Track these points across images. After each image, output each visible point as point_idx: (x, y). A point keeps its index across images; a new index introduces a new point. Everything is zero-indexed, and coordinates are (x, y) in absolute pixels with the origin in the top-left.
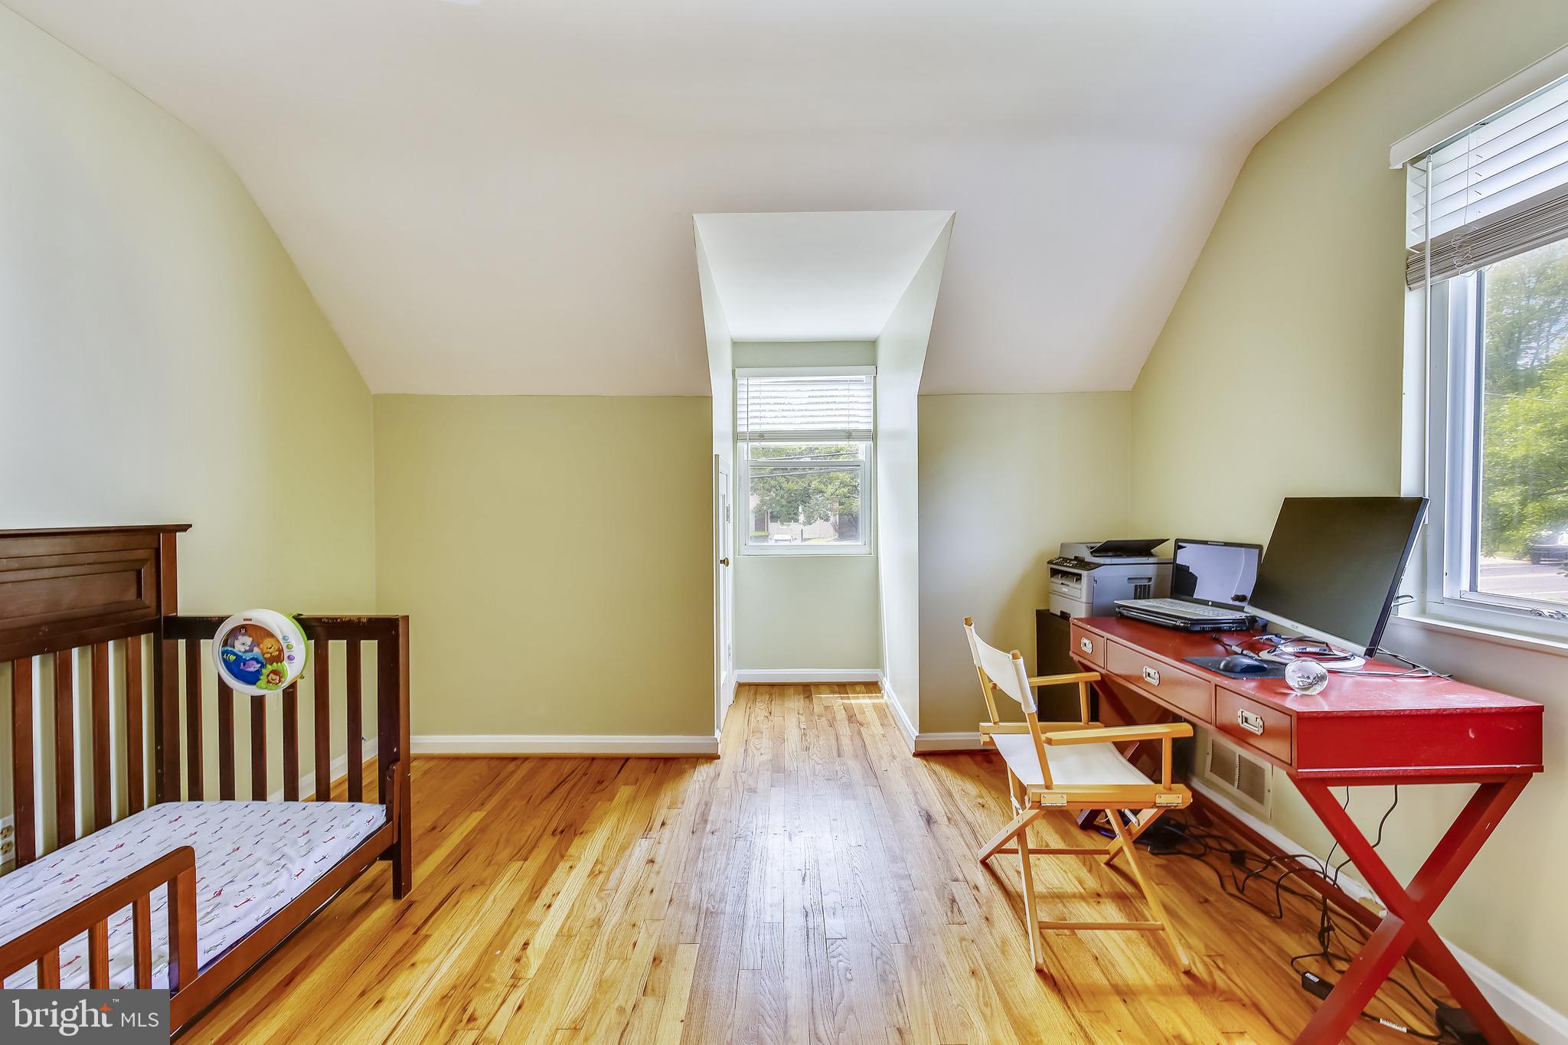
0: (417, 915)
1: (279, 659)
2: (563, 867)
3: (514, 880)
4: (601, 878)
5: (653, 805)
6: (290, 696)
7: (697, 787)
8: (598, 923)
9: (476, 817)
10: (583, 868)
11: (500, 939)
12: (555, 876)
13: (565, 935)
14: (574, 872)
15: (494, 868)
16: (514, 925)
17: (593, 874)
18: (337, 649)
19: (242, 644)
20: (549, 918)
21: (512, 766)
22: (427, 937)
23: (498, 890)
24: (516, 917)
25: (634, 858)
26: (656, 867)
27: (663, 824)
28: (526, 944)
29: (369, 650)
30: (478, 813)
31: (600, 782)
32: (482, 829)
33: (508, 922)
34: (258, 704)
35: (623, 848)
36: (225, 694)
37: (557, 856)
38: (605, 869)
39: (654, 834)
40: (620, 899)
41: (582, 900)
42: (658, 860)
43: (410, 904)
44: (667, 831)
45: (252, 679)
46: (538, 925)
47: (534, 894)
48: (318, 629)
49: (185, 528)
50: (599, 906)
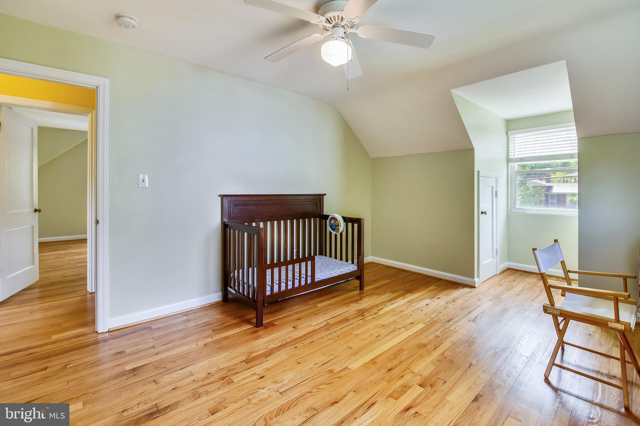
0: (362, 295)
1: (338, 226)
2: (402, 298)
3: (387, 296)
4: (410, 303)
5: (439, 293)
6: (341, 234)
7: (459, 293)
8: (402, 311)
9: (387, 281)
10: (407, 300)
11: (377, 306)
12: (398, 299)
13: (392, 310)
14: (404, 300)
15: (385, 292)
16: (382, 304)
17: (408, 302)
18: (350, 225)
19: (333, 221)
20: (391, 306)
21: (403, 273)
22: (362, 299)
23: (382, 297)
24: (383, 303)
25: (423, 302)
26: (428, 306)
27: (439, 298)
28: (382, 308)
29: (356, 225)
30: (388, 281)
31: (426, 283)
32: (387, 284)
33: (381, 303)
34: (336, 235)
35: (421, 299)
36: (331, 233)
37: (402, 295)
38: (413, 302)
39: (433, 300)
40: (412, 309)
41: (402, 306)
42: (430, 305)
43: (363, 293)
44: (438, 300)
45: (334, 230)
46: (387, 306)
47: (390, 300)
48: (346, 220)
49: (325, 195)
50: (405, 308)
